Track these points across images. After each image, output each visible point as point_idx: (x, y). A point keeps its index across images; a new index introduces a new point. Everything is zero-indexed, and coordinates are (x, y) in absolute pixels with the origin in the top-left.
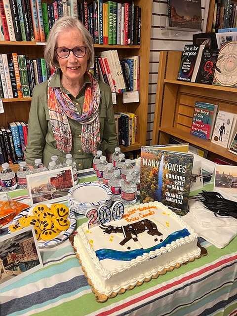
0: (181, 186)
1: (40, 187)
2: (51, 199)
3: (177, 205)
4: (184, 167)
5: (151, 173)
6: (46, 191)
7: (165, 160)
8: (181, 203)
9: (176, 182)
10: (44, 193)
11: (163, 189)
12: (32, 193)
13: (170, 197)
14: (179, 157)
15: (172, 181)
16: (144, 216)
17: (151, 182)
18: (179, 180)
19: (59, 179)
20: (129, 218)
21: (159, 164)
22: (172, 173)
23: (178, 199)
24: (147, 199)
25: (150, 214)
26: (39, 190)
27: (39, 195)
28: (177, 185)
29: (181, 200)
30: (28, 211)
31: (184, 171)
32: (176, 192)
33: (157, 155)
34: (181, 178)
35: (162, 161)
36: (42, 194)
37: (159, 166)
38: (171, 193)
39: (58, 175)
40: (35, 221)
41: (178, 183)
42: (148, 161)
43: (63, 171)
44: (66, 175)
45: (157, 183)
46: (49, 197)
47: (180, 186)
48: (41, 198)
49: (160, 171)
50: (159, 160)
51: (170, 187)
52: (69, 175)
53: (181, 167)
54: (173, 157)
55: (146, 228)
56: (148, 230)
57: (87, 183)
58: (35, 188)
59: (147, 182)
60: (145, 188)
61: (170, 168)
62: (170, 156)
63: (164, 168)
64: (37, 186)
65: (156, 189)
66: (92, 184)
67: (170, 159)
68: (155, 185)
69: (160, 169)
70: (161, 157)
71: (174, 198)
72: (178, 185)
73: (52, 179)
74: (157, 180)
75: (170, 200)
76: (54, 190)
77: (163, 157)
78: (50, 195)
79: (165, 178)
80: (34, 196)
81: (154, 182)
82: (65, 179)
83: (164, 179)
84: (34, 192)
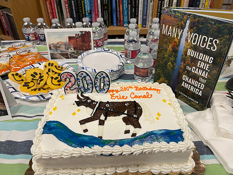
0: (205, 70)
1: (57, 44)
2: (68, 58)
3: (193, 95)
4: (216, 42)
5: (170, 46)
6: (63, 48)
7: (191, 27)
8: (200, 94)
9: (199, 64)
10: (61, 51)
11: (181, 71)
12: (50, 48)
13: (187, 83)
14: (211, 24)
15: (194, 61)
16: (136, 97)
17: (169, 59)
18: (204, 62)
19: (77, 39)
20: (116, 94)
21: (182, 34)
22: (195, 48)
23: (197, 88)
24: (161, 79)
25: (144, 97)
26: (57, 47)
27: (56, 52)
28: (199, 68)
29: (200, 90)
30: (40, 64)
31: (214, 48)
32: (196, 77)
33: (181, 20)
34: (207, 58)
35: (187, 28)
36: (59, 52)
37: (181, 37)
38: (190, 77)
39: (76, 35)
40: (37, 74)
41: (202, 66)
42: (168, 28)
43: (82, 32)
44: (85, 36)
45: (175, 61)
46: (66, 56)
47: (203, 70)
48: (58, 56)
49: (181, 45)
50: (183, 28)
51: (190, 69)
52: (88, 37)
53: (211, 41)
54: (203, 24)
55: (126, 112)
56: (126, 116)
57: (105, 49)
58: (53, 44)
59: (164, 58)
60: (162, 65)
61: (194, 41)
62: (198, 21)
63: (187, 40)
64: (55, 42)
65: (173, 69)
66: (110, 51)
67: (197, 26)
68: (172, 64)
69: (181, 42)
70: (185, 23)
71: (192, 85)
72: (201, 69)
73: (70, 38)
74: (176, 57)
75: (186, 86)
76: (71, 50)
77: (188, 22)
78: (67, 54)
79: (186, 55)
80: (51, 52)
81: (172, 59)
82: (83, 41)
83: (184, 56)
84: (52, 48)
